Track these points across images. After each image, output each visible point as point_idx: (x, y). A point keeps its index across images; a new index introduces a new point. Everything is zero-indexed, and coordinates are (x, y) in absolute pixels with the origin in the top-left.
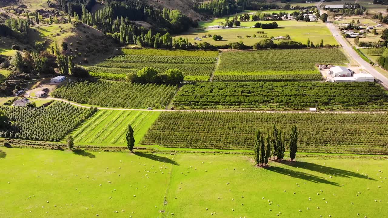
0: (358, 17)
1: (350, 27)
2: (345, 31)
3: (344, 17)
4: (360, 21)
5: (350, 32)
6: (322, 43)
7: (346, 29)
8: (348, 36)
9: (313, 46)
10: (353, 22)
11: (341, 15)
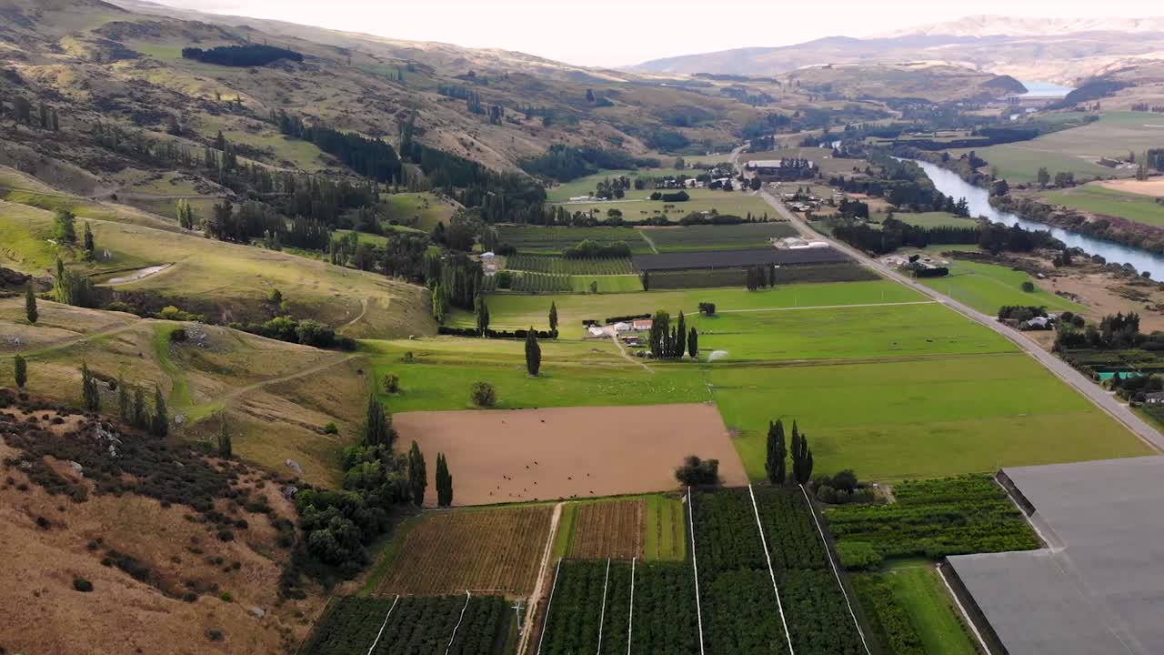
0: (807, 182)
1: (796, 199)
2: (791, 204)
3: (785, 183)
4: (811, 189)
5: (798, 205)
6: (765, 218)
7: (791, 201)
8: (797, 210)
9: (754, 221)
10: (800, 190)
11: (778, 180)
